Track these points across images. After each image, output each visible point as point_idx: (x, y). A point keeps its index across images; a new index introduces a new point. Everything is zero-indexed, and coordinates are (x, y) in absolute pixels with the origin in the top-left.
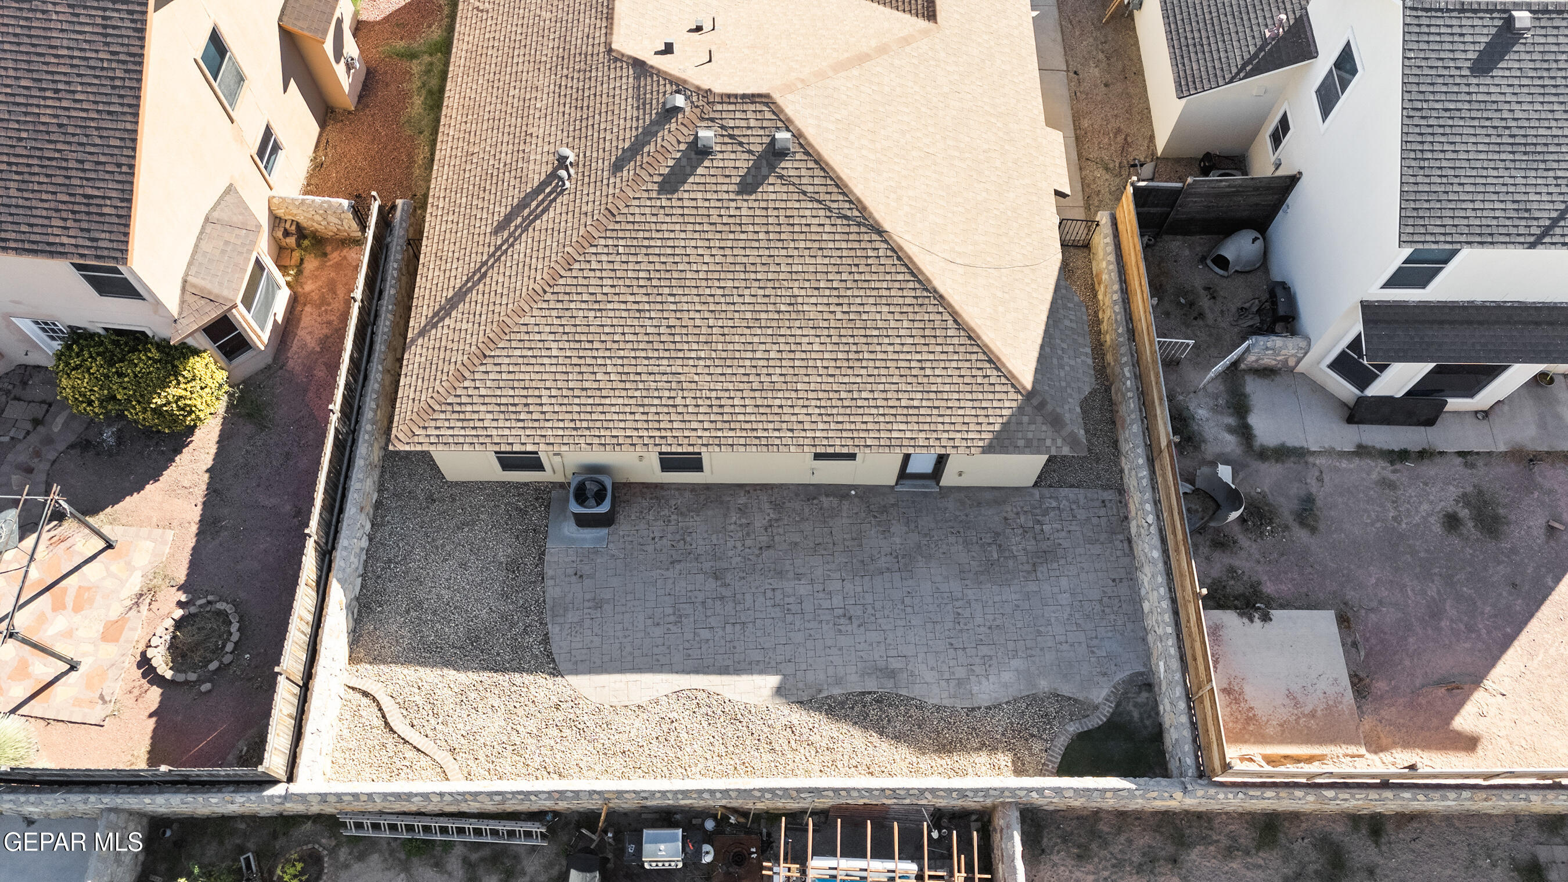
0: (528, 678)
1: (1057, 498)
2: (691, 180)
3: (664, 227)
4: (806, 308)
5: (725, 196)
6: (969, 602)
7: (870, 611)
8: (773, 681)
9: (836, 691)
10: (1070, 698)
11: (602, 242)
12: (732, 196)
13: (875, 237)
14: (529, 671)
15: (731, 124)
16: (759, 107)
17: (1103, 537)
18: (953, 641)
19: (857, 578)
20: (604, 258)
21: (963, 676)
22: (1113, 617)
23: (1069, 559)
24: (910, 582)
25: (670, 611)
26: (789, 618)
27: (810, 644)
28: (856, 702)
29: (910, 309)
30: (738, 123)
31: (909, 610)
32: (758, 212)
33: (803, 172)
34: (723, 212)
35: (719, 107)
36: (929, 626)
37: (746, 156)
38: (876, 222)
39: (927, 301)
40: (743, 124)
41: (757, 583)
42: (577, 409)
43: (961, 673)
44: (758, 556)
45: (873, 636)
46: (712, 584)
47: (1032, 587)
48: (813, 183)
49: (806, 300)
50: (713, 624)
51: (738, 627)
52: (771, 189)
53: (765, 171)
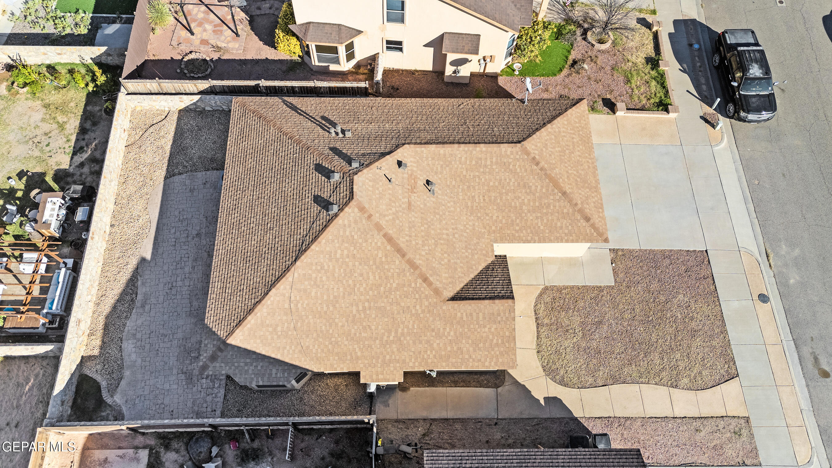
0: (165, 168)
1: (219, 387)
2: (320, 175)
3: (302, 170)
4: (268, 235)
5: (313, 191)
6: (171, 341)
7: (173, 297)
8: (148, 256)
9: (139, 283)
10: (119, 385)
11: (298, 148)
12: (313, 194)
13: (294, 258)
14: (167, 169)
15: (342, 186)
16: (348, 196)
17: (196, 409)
18: (154, 333)
19: (189, 292)
20: (292, 150)
21: (137, 337)
22: (154, 409)
23: (186, 390)
24: (184, 315)
25: (185, 217)
26: (174, 264)
27: (162, 272)
28: (133, 291)
29: (264, 281)
30: (342, 189)
31: (171, 314)
32: (306, 206)
33: (321, 221)
34: (307, 191)
35: (348, 179)
36: (162, 323)
37: (329, 195)
38: (300, 258)
39: (266, 287)
40: (342, 191)
41: (192, 251)
42: (240, 155)
43: (139, 336)
44: (205, 251)
45: (161, 299)
46: (195, 232)
47: (175, 371)
48: (316, 227)
49: (271, 234)
50: (176, 234)
51: (174, 243)
52: (315, 209)
53: (323, 204)
